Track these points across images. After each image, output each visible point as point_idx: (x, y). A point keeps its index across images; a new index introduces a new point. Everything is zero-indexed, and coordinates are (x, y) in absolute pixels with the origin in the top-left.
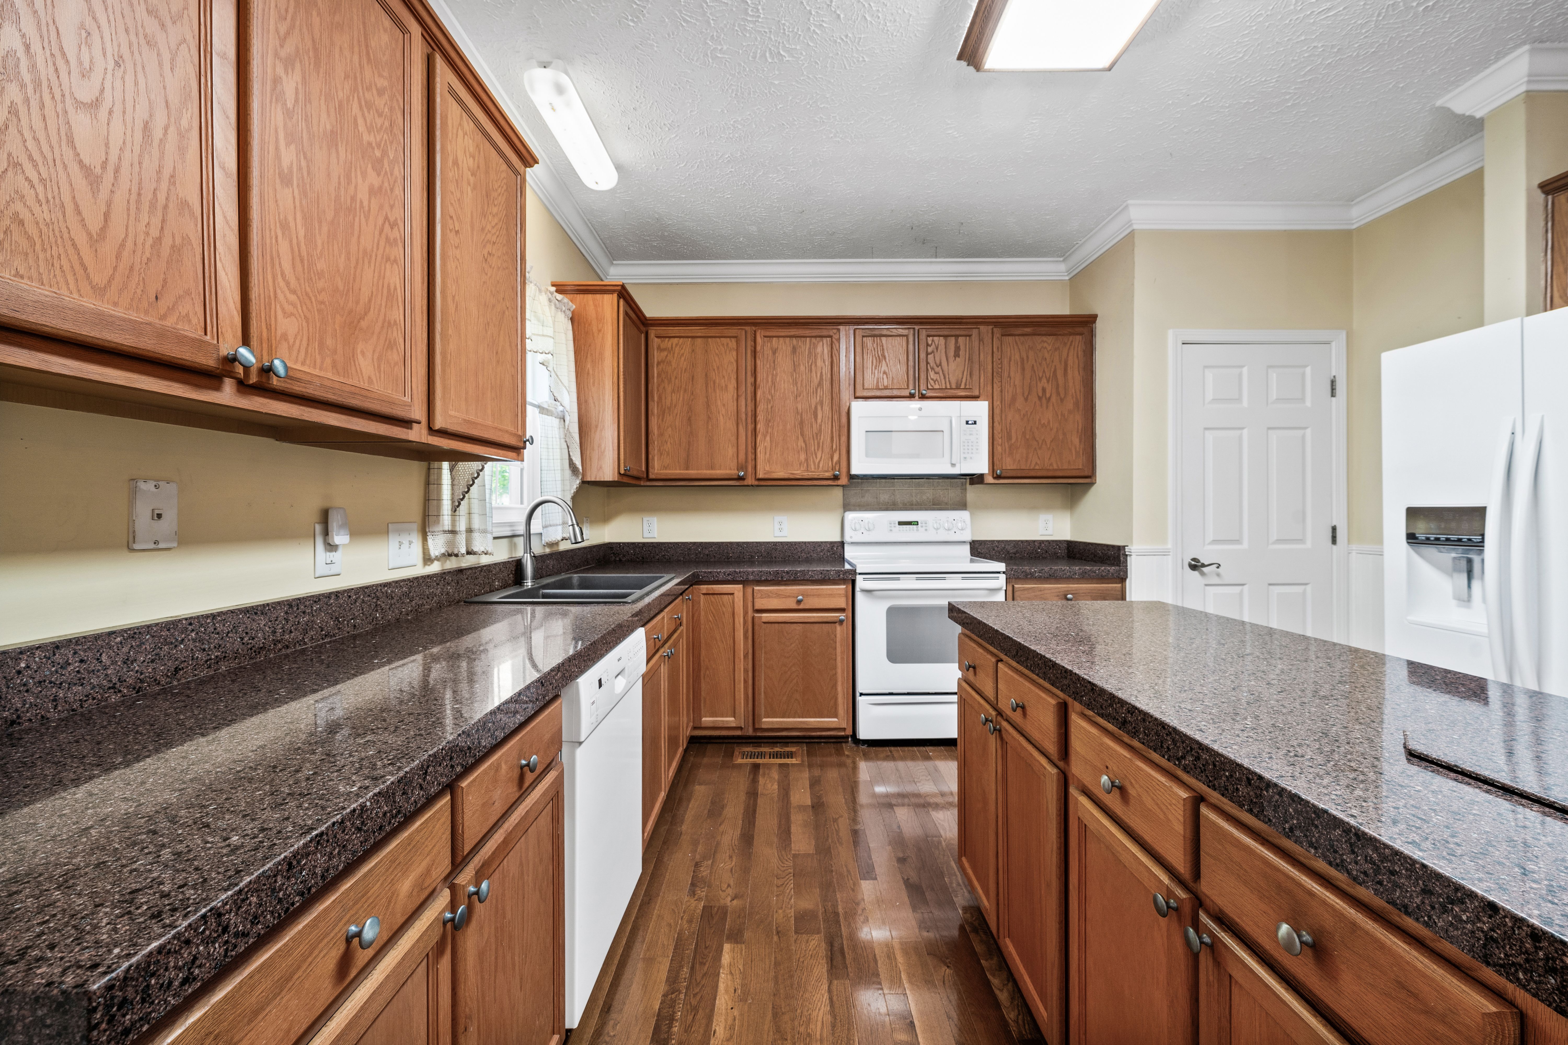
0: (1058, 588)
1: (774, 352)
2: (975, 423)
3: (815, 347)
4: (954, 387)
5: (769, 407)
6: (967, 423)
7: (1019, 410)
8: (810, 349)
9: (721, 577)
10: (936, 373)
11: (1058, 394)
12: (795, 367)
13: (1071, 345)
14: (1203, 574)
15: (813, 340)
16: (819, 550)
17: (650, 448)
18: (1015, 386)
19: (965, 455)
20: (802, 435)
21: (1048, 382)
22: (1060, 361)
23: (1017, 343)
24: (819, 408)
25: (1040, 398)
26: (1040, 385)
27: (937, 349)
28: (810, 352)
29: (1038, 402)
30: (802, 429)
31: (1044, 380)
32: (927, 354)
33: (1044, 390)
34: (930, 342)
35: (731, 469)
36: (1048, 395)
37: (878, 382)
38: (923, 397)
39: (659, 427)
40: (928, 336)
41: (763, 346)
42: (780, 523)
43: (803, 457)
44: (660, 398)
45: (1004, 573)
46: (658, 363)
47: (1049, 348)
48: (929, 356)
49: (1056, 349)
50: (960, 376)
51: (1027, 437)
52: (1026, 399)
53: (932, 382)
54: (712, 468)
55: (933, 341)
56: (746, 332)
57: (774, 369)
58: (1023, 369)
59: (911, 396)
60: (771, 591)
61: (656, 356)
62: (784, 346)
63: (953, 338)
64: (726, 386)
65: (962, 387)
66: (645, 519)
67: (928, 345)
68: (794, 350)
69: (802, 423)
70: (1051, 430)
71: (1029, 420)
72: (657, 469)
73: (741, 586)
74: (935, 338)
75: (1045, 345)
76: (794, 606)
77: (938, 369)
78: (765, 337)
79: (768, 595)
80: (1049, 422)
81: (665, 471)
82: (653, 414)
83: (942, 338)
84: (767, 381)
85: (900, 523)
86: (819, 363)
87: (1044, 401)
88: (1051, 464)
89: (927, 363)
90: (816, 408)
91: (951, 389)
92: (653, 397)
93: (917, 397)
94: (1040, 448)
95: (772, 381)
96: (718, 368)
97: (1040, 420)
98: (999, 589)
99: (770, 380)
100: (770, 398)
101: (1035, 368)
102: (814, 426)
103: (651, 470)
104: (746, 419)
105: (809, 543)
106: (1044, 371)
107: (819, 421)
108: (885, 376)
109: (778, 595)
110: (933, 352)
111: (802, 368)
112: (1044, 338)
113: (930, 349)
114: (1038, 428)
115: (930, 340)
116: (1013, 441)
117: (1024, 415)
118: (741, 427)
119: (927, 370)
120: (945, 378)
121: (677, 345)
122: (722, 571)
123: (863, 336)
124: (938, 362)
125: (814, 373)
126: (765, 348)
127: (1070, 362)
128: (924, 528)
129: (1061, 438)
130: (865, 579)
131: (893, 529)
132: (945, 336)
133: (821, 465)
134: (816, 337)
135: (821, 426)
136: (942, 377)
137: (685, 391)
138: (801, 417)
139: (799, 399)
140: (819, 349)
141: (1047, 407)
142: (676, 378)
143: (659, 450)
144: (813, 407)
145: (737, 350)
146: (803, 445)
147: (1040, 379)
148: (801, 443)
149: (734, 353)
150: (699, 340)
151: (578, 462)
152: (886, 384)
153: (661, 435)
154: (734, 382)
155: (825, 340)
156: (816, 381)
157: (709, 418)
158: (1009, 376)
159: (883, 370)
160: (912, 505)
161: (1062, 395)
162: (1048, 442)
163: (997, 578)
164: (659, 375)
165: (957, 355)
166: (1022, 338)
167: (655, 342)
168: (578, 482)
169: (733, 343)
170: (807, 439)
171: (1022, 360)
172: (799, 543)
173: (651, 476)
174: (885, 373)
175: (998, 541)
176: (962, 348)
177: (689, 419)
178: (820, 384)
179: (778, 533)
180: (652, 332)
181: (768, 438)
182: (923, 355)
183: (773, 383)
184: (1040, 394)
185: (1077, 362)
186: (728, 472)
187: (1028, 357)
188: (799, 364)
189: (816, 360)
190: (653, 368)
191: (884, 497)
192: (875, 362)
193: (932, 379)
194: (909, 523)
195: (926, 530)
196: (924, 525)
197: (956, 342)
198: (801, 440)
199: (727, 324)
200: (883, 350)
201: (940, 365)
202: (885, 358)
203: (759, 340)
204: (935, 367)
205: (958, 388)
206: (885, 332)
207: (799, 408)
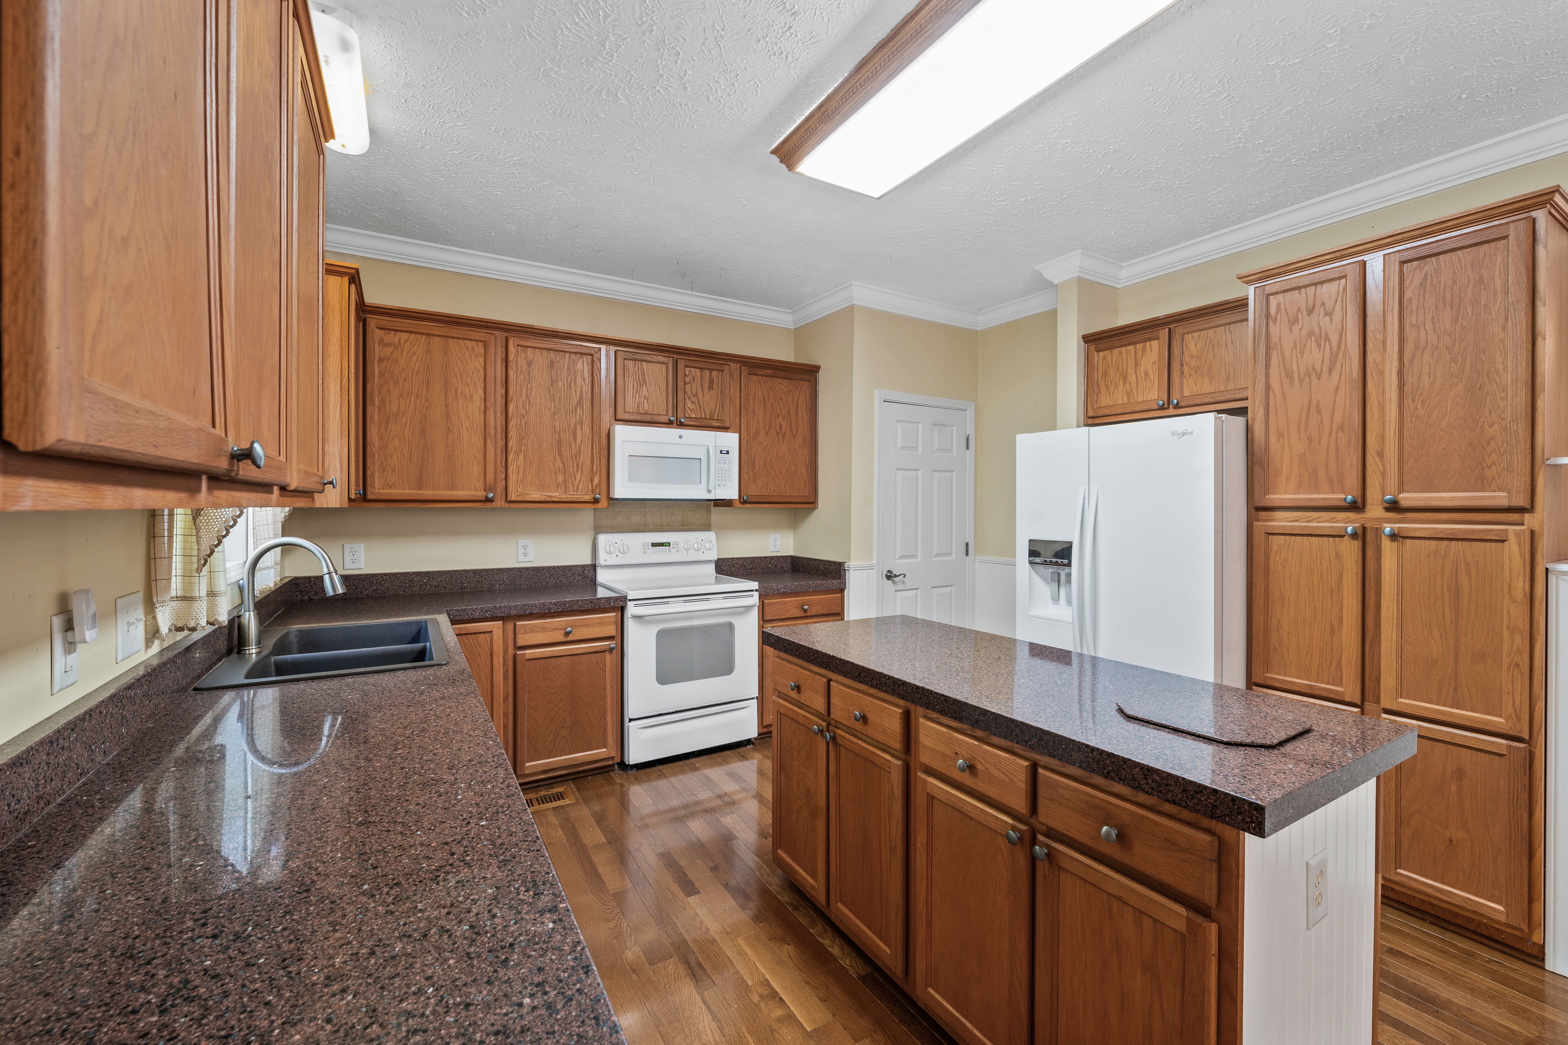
0: (797, 601)
1: (529, 364)
2: (728, 452)
3: (575, 364)
4: (708, 416)
5: (523, 422)
6: (721, 452)
7: (761, 443)
8: (569, 364)
9: (477, 614)
10: (692, 403)
11: (791, 430)
12: (553, 382)
13: (799, 389)
14: (894, 582)
15: (573, 356)
16: (569, 574)
17: (369, 462)
18: (758, 420)
19: (717, 483)
20: (560, 455)
21: (784, 420)
22: (793, 402)
23: (760, 382)
24: (579, 428)
25: (777, 433)
26: (778, 422)
27: (694, 379)
28: (569, 368)
29: (776, 437)
30: (559, 448)
31: (781, 418)
32: (685, 384)
33: (781, 426)
34: (687, 373)
35: (476, 490)
36: (784, 431)
37: (638, 407)
38: (681, 425)
39: (381, 438)
40: (686, 366)
41: (516, 356)
42: (525, 547)
43: (560, 478)
44: (383, 401)
45: (756, 590)
46: (379, 360)
47: (785, 390)
48: (687, 386)
49: (790, 392)
50: (714, 408)
51: (768, 467)
52: (767, 434)
53: (689, 411)
54: (453, 488)
55: (690, 371)
56: (497, 335)
57: (529, 381)
58: (765, 406)
59: (669, 424)
60: (536, 626)
61: (376, 351)
62: (540, 359)
63: (708, 371)
64: (471, 396)
65: (715, 418)
66: (347, 546)
67: (685, 375)
68: (552, 364)
69: (559, 442)
70: (786, 461)
71: (769, 452)
72: (378, 487)
73: (501, 622)
74: (692, 369)
75: (782, 386)
76: (562, 639)
77: (694, 399)
78: (518, 345)
79: (532, 630)
80: (784, 455)
81: (389, 491)
82: (372, 421)
83: (698, 370)
84: (521, 395)
85: (654, 545)
86: (579, 381)
87: (781, 436)
88: (786, 492)
89: (685, 392)
90: (575, 427)
91: (706, 419)
92: (373, 400)
93: (676, 424)
94: (777, 477)
95: (527, 395)
96: (461, 374)
97: (777, 452)
98: (754, 606)
99: (524, 393)
100: (524, 413)
101: (774, 406)
102: (573, 446)
103: (369, 488)
104: (495, 434)
105: (558, 567)
106: (781, 410)
107: (579, 441)
108: (645, 401)
109: (544, 629)
110: (690, 382)
111: (560, 384)
112: (781, 381)
113: (687, 379)
114: (776, 460)
115: (688, 369)
116: (757, 469)
117: (765, 447)
118: (489, 443)
119: (685, 398)
120: (700, 408)
121: (406, 341)
122: (479, 607)
123: (625, 359)
124: (694, 392)
125: (573, 390)
126: (519, 358)
127: (800, 405)
128: (676, 549)
129: (793, 469)
130: (640, 605)
131: (646, 550)
132: (701, 369)
133: (580, 488)
134: (575, 353)
135: (580, 446)
136: (698, 407)
137: (418, 396)
138: (559, 437)
139: (556, 416)
140: (579, 366)
141: (783, 442)
142: (405, 380)
143: (381, 465)
144: (572, 426)
145: (485, 356)
146: (561, 466)
147: (778, 416)
148: (558, 463)
149: (482, 360)
150: (437, 339)
152: (646, 409)
153: (383, 446)
154: (481, 392)
155: (585, 357)
156: (575, 399)
157: (449, 430)
158: (754, 412)
159: (643, 394)
161: (794, 432)
162: (783, 473)
163: (752, 596)
164: (381, 374)
165: (711, 387)
166: (764, 378)
167: (374, 333)
169: (479, 348)
170: (565, 459)
171: (764, 397)
172: (548, 568)
173: (370, 496)
174: (645, 397)
175: (738, 559)
176: (715, 381)
177: (423, 430)
178: (580, 403)
179: (521, 558)
180: (371, 321)
181: (521, 457)
182: (681, 384)
183: (528, 397)
184: (778, 430)
185: (805, 404)
186: (473, 493)
187: (768, 395)
188: (557, 380)
189: (575, 377)
190: (373, 365)
191: (636, 519)
192: (635, 385)
193: (689, 408)
194: (662, 545)
195: (678, 551)
196: (675, 546)
197: (711, 375)
198: (558, 460)
199: (473, 325)
200: (644, 374)
201: (696, 395)
202: (646, 383)
203: (512, 348)
204: (692, 396)
205: (711, 419)
206: (646, 358)
207: (557, 426)
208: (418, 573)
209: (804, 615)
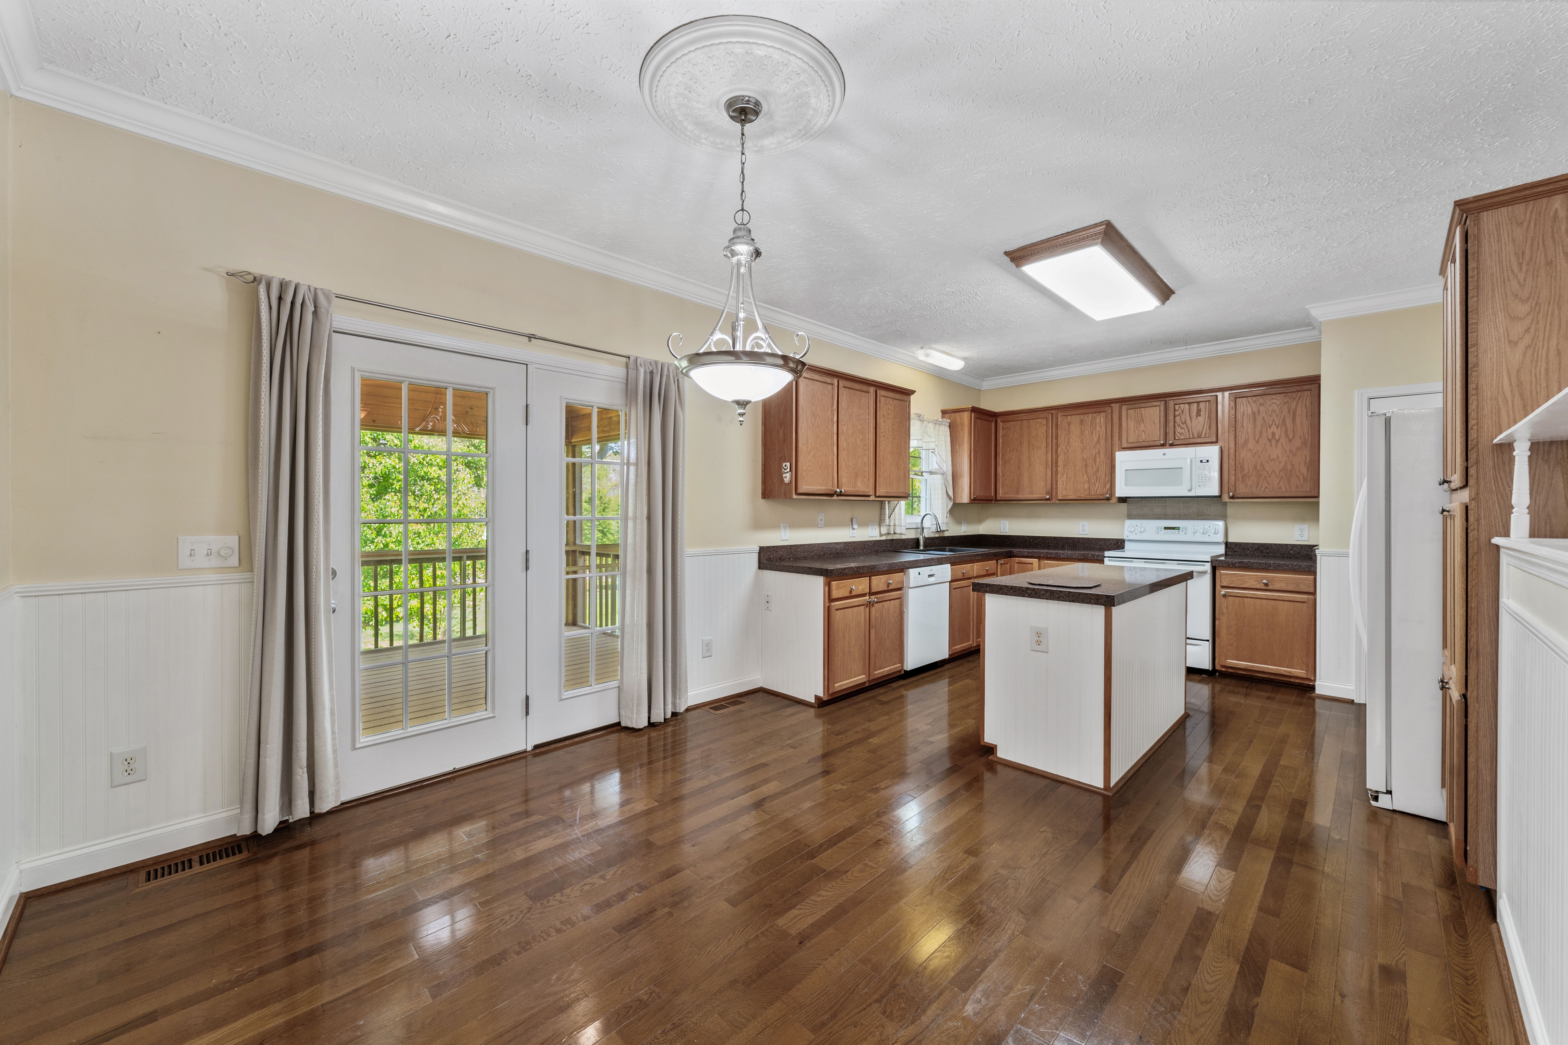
0: (1257, 575)
1: (1069, 424)
2: (1208, 461)
3: (1095, 419)
4: (1196, 436)
5: (1066, 457)
6: (1201, 461)
7: (1251, 450)
8: (1092, 420)
9: (1025, 554)
10: (1182, 428)
11: (1287, 436)
12: (1082, 432)
13: (1299, 399)
15: (1094, 415)
16: (1108, 543)
17: (998, 483)
18: (1247, 433)
19: (1199, 484)
20: (1086, 473)
21: (1277, 427)
22: (1289, 412)
23: (1249, 402)
24: (1097, 456)
25: (1270, 440)
26: (1270, 431)
27: (1183, 412)
28: (1091, 422)
29: (1268, 444)
30: (1086, 469)
31: (1274, 427)
32: (1175, 416)
33: (1273, 434)
34: (1177, 408)
35: (1042, 494)
36: (1277, 438)
37: (1138, 438)
38: (1172, 445)
39: (1002, 472)
40: (1176, 404)
41: (1061, 422)
42: (1083, 526)
43: (1086, 486)
44: (1003, 455)
45: (1211, 562)
46: (1002, 437)
47: (1278, 403)
48: (1176, 418)
49: (1285, 403)
50: (1201, 429)
51: (1258, 468)
52: (1257, 442)
53: (1178, 435)
54: (1032, 494)
55: (1179, 407)
56: (1052, 414)
57: (1069, 434)
58: (1255, 420)
59: (1161, 446)
60: (1054, 564)
61: (1001, 433)
62: (1075, 421)
63: (1196, 404)
64: (1040, 447)
65: (1203, 436)
66: (1002, 522)
67: (1175, 410)
68: (1082, 421)
69: (1086, 466)
70: (1280, 462)
71: (1259, 457)
72: (1001, 494)
73: (1037, 560)
74: (1181, 405)
75: (1275, 401)
77: (1184, 426)
78: (1063, 416)
80: (1278, 457)
81: (1005, 496)
82: (999, 464)
83: (1186, 405)
84: (1065, 442)
85: (1166, 528)
86: (1098, 428)
87: (1274, 442)
88: (1280, 488)
89: (1175, 422)
91: (1194, 438)
92: (999, 455)
93: (1167, 445)
94: (1270, 477)
96: (1035, 436)
97: (1269, 456)
98: (1205, 573)
100: (1066, 451)
101: (1266, 419)
102: (1094, 467)
103: (998, 495)
104: (1052, 465)
106: (1274, 420)
107: (1098, 464)
108: (1143, 433)
110: (1179, 414)
111: (1087, 432)
112: (1274, 396)
113: (1177, 413)
114: (1267, 462)
115: (1177, 406)
116: (1245, 472)
117: (1255, 453)
118: (1048, 470)
119: (1175, 427)
120: (1189, 431)
121: (1012, 425)
122: (1025, 551)
123: (1128, 409)
124: (1183, 421)
125: (1094, 434)
127: (1299, 412)
128: (1184, 532)
129: (1289, 468)
130: (1109, 560)
131: (1160, 532)
132: (1189, 403)
133: (1098, 491)
134: (1095, 413)
135: (1098, 467)
136: (1187, 430)
137: (1017, 451)
138: (1086, 462)
139: (1084, 451)
140: (1098, 420)
141: (1276, 446)
142: (1012, 444)
143: (1002, 484)
144: (1094, 455)
145: (1047, 425)
146: (1087, 479)
147: (1270, 426)
148: (1085, 478)
149: (1045, 427)
150: (1025, 421)
151: (951, 494)
152: (1144, 438)
153: (1003, 475)
154: (1044, 443)
155: (1102, 414)
156: (1095, 439)
157: (1030, 465)
158: (1242, 426)
159: (1142, 429)
160: (1180, 516)
161: (1291, 436)
162: (1277, 473)
163: (1204, 565)
164: (1003, 443)
165: (1198, 415)
166: (1254, 398)
167: (1000, 425)
168: (952, 503)
169: (1044, 422)
170: (1089, 475)
171: (1254, 414)
172: (1095, 539)
173: (998, 498)
174: (1143, 431)
176: (1203, 410)
177: (1019, 467)
178: (1098, 441)
179: (1081, 532)
180: (999, 420)
181: (1065, 476)
182: (1171, 417)
183: (1068, 443)
184: (1270, 437)
185: (1305, 410)
186: (1040, 496)
187: (1259, 412)
188: (1085, 430)
189: (1095, 426)
190: (999, 438)
191: (1158, 510)
192: (1136, 424)
193: (1179, 433)
194: (1173, 528)
195: (1186, 533)
196: (1184, 530)
197: (1198, 406)
198: (1085, 476)
199: (1041, 411)
200: (1142, 416)
201: (1185, 422)
202: (1143, 422)
203: (1059, 418)
204: (1181, 424)
205: (1199, 436)
206: (1143, 405)
207: (1085, 457)
208: (1029, 537)
209: (1265, 588)
